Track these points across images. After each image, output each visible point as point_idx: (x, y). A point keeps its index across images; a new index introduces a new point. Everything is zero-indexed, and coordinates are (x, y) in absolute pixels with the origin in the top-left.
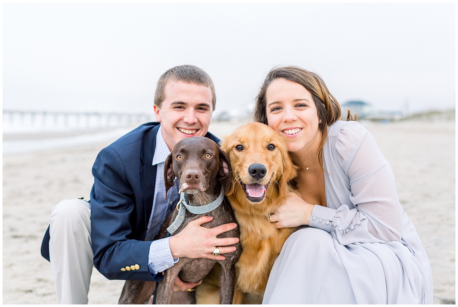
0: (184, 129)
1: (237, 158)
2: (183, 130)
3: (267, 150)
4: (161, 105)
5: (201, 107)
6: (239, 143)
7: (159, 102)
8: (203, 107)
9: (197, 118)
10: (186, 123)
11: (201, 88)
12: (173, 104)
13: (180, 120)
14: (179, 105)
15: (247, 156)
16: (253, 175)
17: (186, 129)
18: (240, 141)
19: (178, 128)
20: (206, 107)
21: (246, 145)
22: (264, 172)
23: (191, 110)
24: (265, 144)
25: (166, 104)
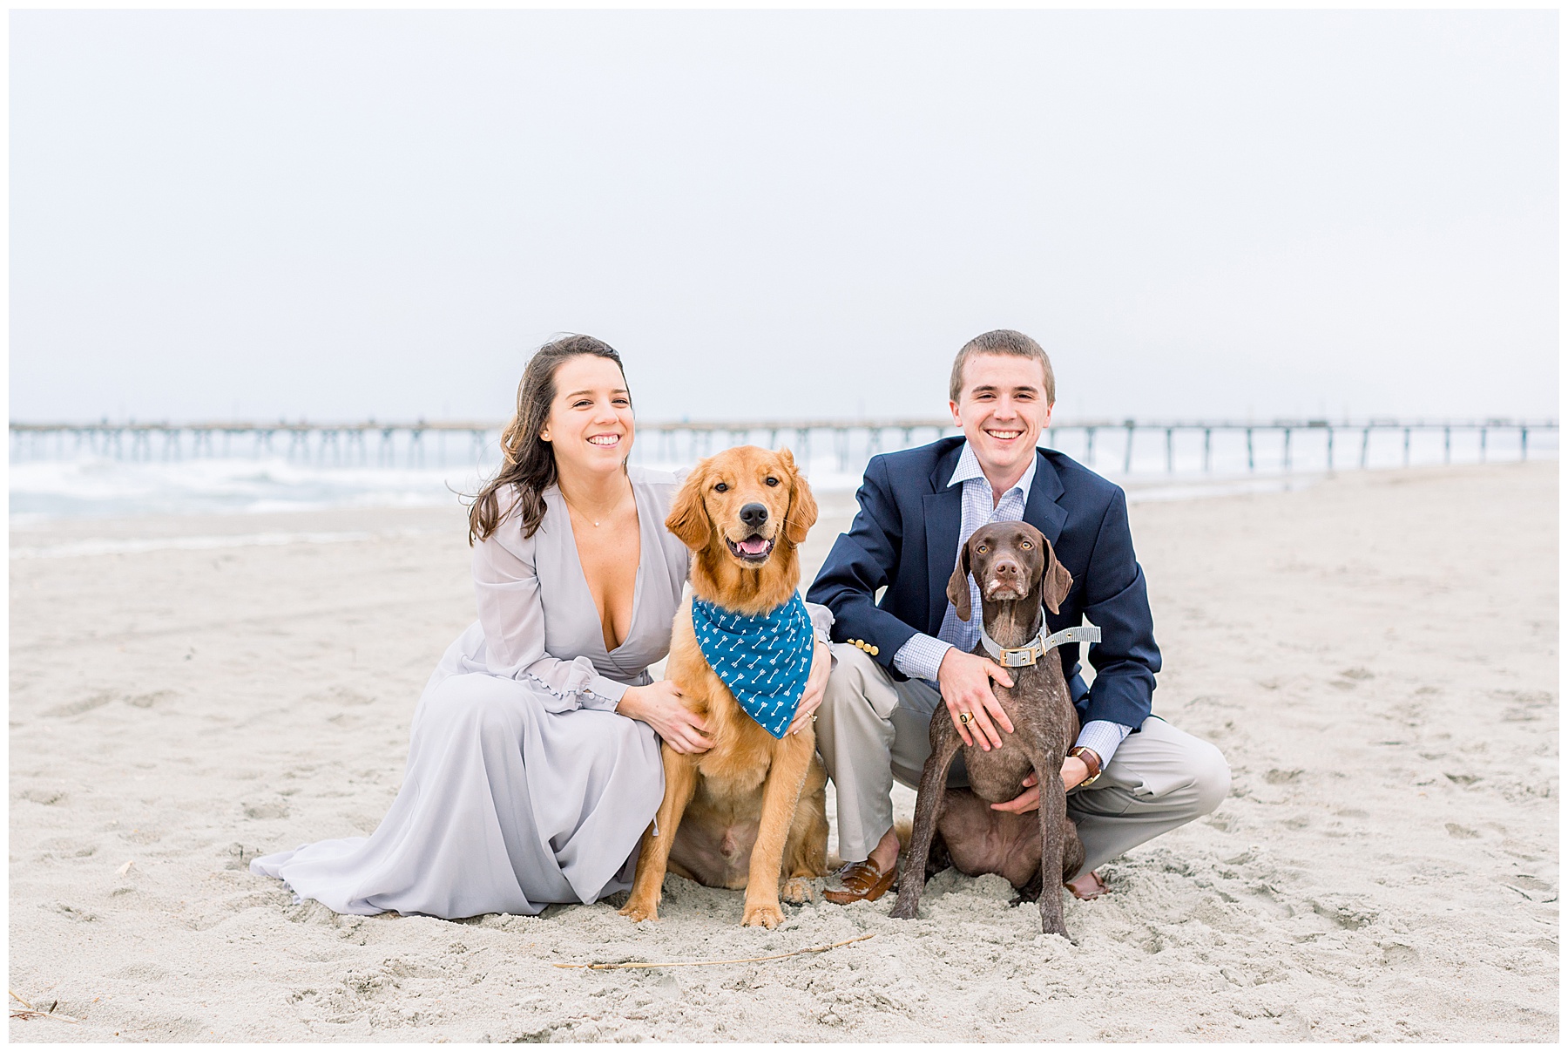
0: (996, 431)
1: (720, 504)
2: (994, 433)
3: (765, 485)
4: (959, 398)
5: (1022, 394)
6: (721, 481)
7: (956, 393)
8: (1025, 393)
9: (1017, 412)
10: (998, 419)
11: (1020, 361)
12: (975, 391)
13: (990, 415)
14: (986, 393)
15: (735, 497)
16: (748, 521)
17: (1000, 431)
18: (721, 478)
19: (987, 431)
20: (1031, 393)
21: (730, 483)
22: (762, 514)
23: (1005, 398)
24: (762, 478)
25: (966, 394)
